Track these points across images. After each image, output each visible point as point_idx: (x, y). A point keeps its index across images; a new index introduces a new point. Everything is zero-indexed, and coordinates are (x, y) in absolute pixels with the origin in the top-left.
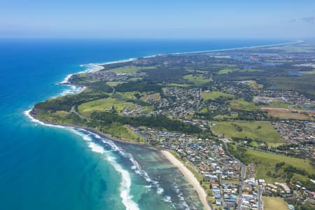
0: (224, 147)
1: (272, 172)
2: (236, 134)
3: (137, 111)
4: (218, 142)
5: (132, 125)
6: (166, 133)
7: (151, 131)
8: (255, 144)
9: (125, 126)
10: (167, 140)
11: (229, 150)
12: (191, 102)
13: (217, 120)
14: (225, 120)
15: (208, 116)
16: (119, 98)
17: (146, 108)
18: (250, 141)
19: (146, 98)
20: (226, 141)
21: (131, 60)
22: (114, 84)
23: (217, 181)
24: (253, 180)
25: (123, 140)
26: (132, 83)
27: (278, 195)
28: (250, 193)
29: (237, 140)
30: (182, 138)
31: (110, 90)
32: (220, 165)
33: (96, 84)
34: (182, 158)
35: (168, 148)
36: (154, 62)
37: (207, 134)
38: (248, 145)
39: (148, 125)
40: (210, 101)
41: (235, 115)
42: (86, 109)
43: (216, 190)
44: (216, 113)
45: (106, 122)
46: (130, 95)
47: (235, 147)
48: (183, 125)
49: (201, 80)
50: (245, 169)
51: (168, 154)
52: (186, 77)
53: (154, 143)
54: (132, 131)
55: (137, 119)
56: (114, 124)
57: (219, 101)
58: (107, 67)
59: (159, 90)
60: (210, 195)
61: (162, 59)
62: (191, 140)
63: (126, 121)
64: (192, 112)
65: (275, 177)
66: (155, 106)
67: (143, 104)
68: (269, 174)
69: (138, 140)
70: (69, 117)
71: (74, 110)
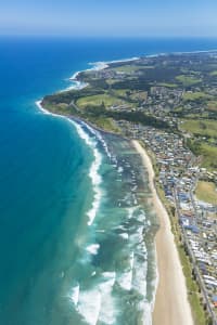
0: (183, 141)
2: (198, 131)
3: (124, 106)
4: (180, 137)
5: (115, 118)
6: (140, 127)
7: (128, 124)
8: (212, 140)
9: (110, 119)
10: (139, 132)
11: (187, 145)
12: (171, 101)
13: (188, 118)
14: (196, 118)
15: (181, 115)
16: (112, 95)
17: (132, 105)
18: (208, 137)
19: (135, 96)
20: (187, 136)
21: (135, 59)
22: (113, 81)
23: (167, 166)
24: (196, 168)
25: (105, 130)
26: (128, 81)
27: (212, 180)
28: (190, 177)
29: (197, 136)
30: (152, 131)
31: (107, 87)
32: (175, 155)
33: (98, 81)
34: (146, 147)
36: (154, 61)
37: (174, 130)
38: (205, 141)
39: (127, 119)
40: (189, 101)
41: (206, 114)
42: (83, 103)
43: (163, 173)
44: (189, 111)
45: (95, 115)
46: (122, 93)
47: (193, 142)
48: (156, 120)
49: (191, 80)
50: (195, 158)
51: (136, 144)
52: (178, 78)
53: (128, 134)
54: (114, 123)
55: (120, 114)
56: (101, 116)
57: (198, 102)
58: (111, 66)
59: (147, 88)
60: (157, 175)
61: (162, 59)
62: (158, 134)
63: (111, 114)
64: (167, 110)
66: (139, 102)
67: (130, 101)
68: (212, 165)
69: (117, 131)
70: (68, 109)
71: (72, 103)
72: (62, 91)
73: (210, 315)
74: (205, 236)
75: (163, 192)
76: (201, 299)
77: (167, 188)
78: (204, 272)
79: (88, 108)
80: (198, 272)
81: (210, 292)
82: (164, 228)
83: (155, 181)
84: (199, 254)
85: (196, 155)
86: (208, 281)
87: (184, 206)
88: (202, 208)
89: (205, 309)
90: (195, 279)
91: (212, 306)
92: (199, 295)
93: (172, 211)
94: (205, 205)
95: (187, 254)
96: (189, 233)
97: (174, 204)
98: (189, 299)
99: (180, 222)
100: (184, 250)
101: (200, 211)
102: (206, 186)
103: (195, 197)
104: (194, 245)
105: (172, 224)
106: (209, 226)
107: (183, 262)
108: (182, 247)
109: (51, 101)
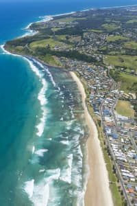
0: (107, 71)
1: (130, 87)
2: (118, 64)
3: (64, 47)
4: (105, 68)
5: (57, 56)
6: (76, 62)
7: (67, 60)
8: (128, 70)
9: (53, 57)
10: (75, 66)
11: (110, 74)
12: (98, 43)
13: (110, 55)
14: (116, 55)
15: (105, 52)
16: (56, 39)
17: (70, 46)
18: (125, 68)
19: (73, 39)
20: (110, 67)
21: (72, 13)
22: (56, 30)
23: (95, 90)
24: (116, 91)
26: (67, 29)
27: (128, 100)
28: (112, 98)
29: (117, 67)
30: (85, 65)
31: (52, 33)
32: (101, 81)
33: (45, 29)
34: (80, 76)
35: (74, 70)
36: (86, 14)
37: (100, 63)
38: (123, 71)
40: (111, 42)
41: (124, 52)
42: (34, 45)
43: (92, 95)
44: (111, 50)
45: (43, 53)
46: (63, 37)
47: (114, 72)
48: (87, 57)
49: (113, 27)
50: (115, 84)
51: (73, 74)
52: (103, 25)
53: (67, 67)
54: (57, 59)
55: (61, 52)
56: (47, 55)
57: (118, 42)
58: (55, 18)
59: (81, 34)
60: (88, 97)
61: (92, 12)
62: (89, 66)
63: (54, 53)
64: (96, 49)
65: (131, 90)
66: (75, 44)
67: (68, 43)
68: (128, 88)
69: (59, 65)
70: (23, 50)
71: (26, 46)
72: (19, 38)
73: (126, 198)
74: (122, 140)
75: (92, 109)
76: (119, 187)
77: (95, 106)
78: (122, 167)
79: (38, 49)
80: (117, 167)
81: (126, 181)
82: (93, 136)
83: (86, 101)
84: (118, 154)
85: (117, 81)
86: (124, 174)
87: (107, 119)
88: (120, 120)
89: (122, 194)
90: (115, 172)
91: (127, 192)
92: (118, 184)
93: (99, 123)
94: (123, 118)
95: (109, 154)
96: (111, 139)
97: (100, 118)
98: (110, 187)
99: (105, 131)
100: (107, 151)
101: (119, 123)
102: (124, 104)
103: (115, 113)
104: (114, 147)
105: (99, 132)
106: (126, 134)
107: (106, 160)
108: (105, 149)
109: (11, 45)
